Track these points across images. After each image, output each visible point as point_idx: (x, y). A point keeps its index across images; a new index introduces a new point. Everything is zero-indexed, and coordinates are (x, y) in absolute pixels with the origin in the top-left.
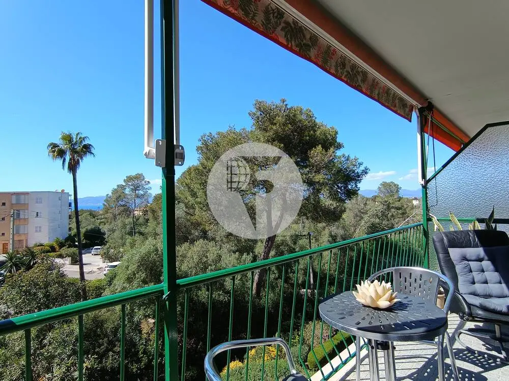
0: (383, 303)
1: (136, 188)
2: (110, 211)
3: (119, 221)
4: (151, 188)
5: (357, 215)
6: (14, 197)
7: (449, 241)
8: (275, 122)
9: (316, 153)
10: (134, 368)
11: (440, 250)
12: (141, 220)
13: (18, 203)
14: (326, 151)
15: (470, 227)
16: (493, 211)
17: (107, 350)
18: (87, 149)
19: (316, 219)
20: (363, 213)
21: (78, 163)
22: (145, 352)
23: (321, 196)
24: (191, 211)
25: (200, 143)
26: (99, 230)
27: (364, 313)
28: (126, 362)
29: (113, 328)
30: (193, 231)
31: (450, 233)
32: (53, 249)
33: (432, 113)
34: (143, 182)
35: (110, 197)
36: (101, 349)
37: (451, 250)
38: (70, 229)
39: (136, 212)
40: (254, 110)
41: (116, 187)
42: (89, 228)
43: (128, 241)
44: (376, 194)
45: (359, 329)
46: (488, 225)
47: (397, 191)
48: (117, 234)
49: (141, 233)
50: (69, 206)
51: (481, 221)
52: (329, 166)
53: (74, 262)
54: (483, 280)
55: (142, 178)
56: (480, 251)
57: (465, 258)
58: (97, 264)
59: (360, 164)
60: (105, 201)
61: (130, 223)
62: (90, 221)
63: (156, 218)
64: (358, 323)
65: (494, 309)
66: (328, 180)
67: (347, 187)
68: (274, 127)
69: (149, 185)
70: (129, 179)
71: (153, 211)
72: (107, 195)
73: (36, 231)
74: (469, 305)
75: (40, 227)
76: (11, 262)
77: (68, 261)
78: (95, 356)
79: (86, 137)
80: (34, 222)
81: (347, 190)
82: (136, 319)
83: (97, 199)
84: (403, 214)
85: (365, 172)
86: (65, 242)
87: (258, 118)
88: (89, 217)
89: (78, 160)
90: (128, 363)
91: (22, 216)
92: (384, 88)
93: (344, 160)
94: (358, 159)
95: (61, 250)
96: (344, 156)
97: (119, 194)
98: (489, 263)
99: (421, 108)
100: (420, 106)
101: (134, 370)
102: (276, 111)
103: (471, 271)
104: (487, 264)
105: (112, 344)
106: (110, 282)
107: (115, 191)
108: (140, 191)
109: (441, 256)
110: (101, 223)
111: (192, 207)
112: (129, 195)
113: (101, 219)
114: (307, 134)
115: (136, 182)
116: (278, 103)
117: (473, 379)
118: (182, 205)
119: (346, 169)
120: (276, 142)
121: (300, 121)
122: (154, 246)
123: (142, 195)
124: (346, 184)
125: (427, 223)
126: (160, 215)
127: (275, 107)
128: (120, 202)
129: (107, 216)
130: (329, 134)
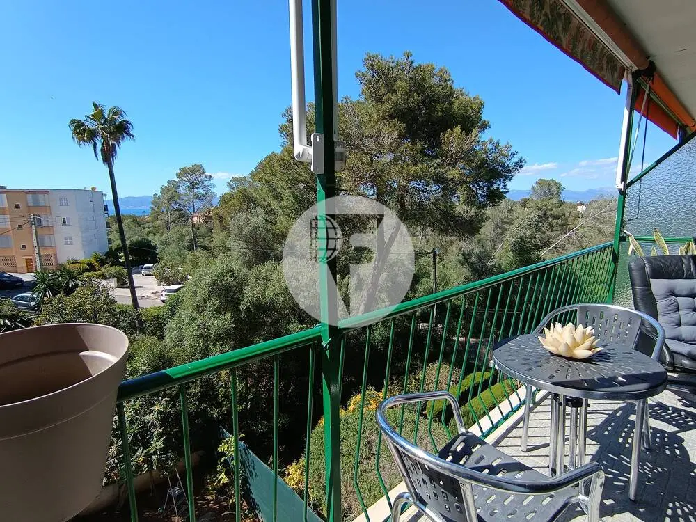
0: (582, 352)
2: (160, 217)
3: (174, 231)
4: (214, 186)
5: (497, 226)
6: (30, 197)
7: (653, 269)
8: (395, 88)
9: (453, 138)
10: (215, 413)
11: (637, 281)
12: (202, 230)
13: (37, 206)
14: (467, 134)
15: (681, 250)
19: (444, 231)
20: (506, 223)
21: (113, 149)
22: (226, 396)
23: (455, 199)
24: (272, 218)
26: (149, 242)
27: (555, 364)
28: (205, 406)
30: (275, 245)
31: (655, 258)
32: (91, 267)
33: (653, 80)
34: (203, 177)
35: (159, 198)
36: (173, 391)
37: (653, 282)
38: (110, 241)
39: (194, 219)
40: (364, 70)
41: (166, 184)
42: (135, 239)
43: (188, 257)
44: (528, 197)
45: (554, 384)
47: (559, 193)
48: (173, 248)
49: (204, 248)
50: (105, 210)
52: (468, 156)
53: (121, 284)
54: (692, 323)
57: (672, 293)
58: (150, 287)
59: (514, 154)
61: (189, 234)
62: (135, 231)
63: (225, 228)
64: (552, 377)
66: (467, 176)
67: (492, 186)
68: (394, 98)
69: (212, 181)
70: (184, 172)
71: (221, 218)
73: (66, 243)
74: (672, 353)
75: (71, 238)
76: (44, 283)
77: (113, 282)
78: (167, 399)
80: (61, 232)
81: (491, 192)
83: (141, 200)
84: (563, 225)
85: (519, 165)
86: (106, 258)
87: (370, 82)
88: (132, 225)
89: (113, 145)
90: (207, 407)
91: (44, 224)
92: (590, 40)
93: (491, 148)
94: (511, 146)
95: (102, 269)
96: (491, 141)
97: (170, 193)
99: (636, 71)
100: (635, 68)
101: (215, 416)
102: (397, 72)
103: (678, 310)
106: (171, 310)
107: (165, 190)
108: (200, 190)
109: (638, 288)
110: (149, 233)
111: (273, 212)
112: (186, 195)
113: (149, 228)
114: (439, 107)
115: (193, 176)
116: (400, 60)
117: (666, 440)
118: (260, 209)
119: (493, 161)
120: (395, 121)
121: (431, 87)
122: (227, 265)
123: (203, 195)
124: (490, 183)
125: (619, 243)
126: (231, 222)
127: (395, 64)
128: (173, 205)
129: (158, 223)
130: (471, 107)
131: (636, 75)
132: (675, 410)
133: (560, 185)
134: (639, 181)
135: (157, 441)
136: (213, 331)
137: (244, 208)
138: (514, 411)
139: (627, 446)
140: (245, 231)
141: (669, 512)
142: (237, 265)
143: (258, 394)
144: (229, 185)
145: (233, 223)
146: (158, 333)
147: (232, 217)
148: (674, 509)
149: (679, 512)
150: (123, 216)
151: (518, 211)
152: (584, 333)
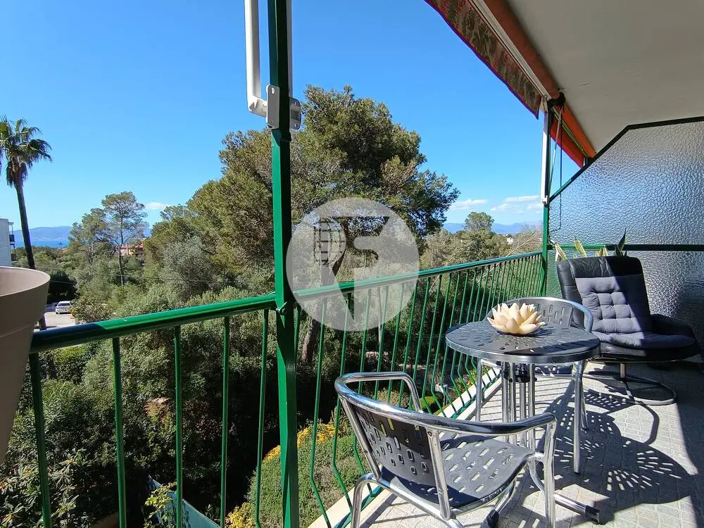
0: (527, 327)
1: (123, 214)
2: (81, 248)
3: (98, 264)
4: (145, 215)
5: (437, 256)
7: (577, 270)
8: (336, 119)
9: (392, 168)
10: (143, 461)
11: (565, 281)
12: (132, 263)
14: (406, 165)
15: (597, 254)
16: (624, 236)
17: (100, 441)
18: (38, 148)
20: (444, 253)
21: (23, 170)
22: (156, 440)
24: (210, 248)
25: (225, 146)
26: (66, 276)
28: (130, 454)
29: (107, 410)
30: (214, 276)
31: (577, 260)
33: (563, 110)
34: (134, 205)
36: (91, 440)
37: (578, 281)
39: (122, 251)
40: (306, 100)
41: (90, 213)
43: (114, 292)
44: (462, 229)
45: (505, 353)
46: (618, 252)
47: (489, 225)
48: (95, 282)
49: (133, 281)
50: (11, 241)
51: (610, 248)
52: (408, 185)
54: (611, 315)
55: (131, 199)
56: (612, 281)
57: (594, 290)
59: (449, 185)
60: (71, 233)
61: (116, 267)
62: (49, 264)
63: (158, 258)
65: (625, 344)
66: (408, 204)
67: (431, 215)
68: (335, 128)
70: (110, 200)
71: (154, 249)
72: (75, 224)
78: (83, 450)
79: (34, 129)
81: (430, 220)
82: (140, 397)
85: (454, 196)
87: (311, 112)
88: (46, 258)
89: (23, 165)
90: (133, 456)
93: (428, 179)
94: (446, 178)
96: (428, 172)
97: (94, 223)
98: (620, 294)
99: (550, 100)
100: (549, 97)
101: (143, 465)
102: (337, 105)
103: (599, 305)
104: (618, 296)
105: (106, 433)
106: (92, 350)
107: (87, 219)
108: (129, 219)
109: (566, 288)
110: (67, 266)
111: (212, 242)
112: (112, 224)
113: (67, 261)
114: (378, 139)
115: (122, 204)
116: (340, 93)
117: (600, 420)
118: (196, 239)
119: (430, 191)
120: (337, 149)
121: (370, 120)
122: (160, 296)
123: (132, 225)
124: (429, 212)
125: (547, 252)
126: (165, 252)
127: (335, 97)
128: (97, 235)
129: (77, 255)
130: (409, 140)
131: (550, 104)
132: (604, 395)
133: (490, 217)
134: (559, 195)
135: (68, 501)
136: (143, 368)
137: (180, 237)
138: (465, 406)
139: (568, 428)
140: (181, 261)
141: (610, 480)
142: (171, 296)
143: (194, 436)
144: (163, 215)
145: (167, 254)
146: (75, 377)
147: (166, 247)
148: (613, 477)
149: (618, 479)
150: (35, 248)
151: (455, 242)
152: (528, 309)
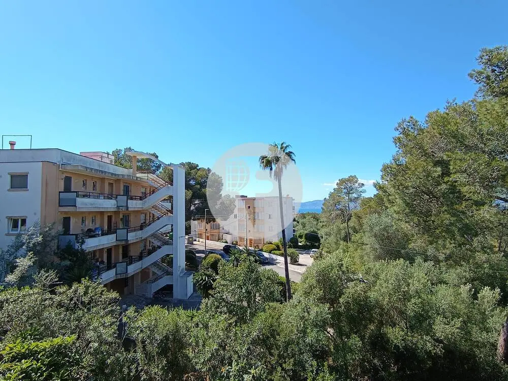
1: (349, 191)
4: (365, 191)
25: (398, 133)
32: (278, 248)
34: (357, 185)
35: (327, 201)
38: (294, 231)
53: (293, 262)
55: (355, 180)
60: (323, 205)
63: (361, 225)
69: (363, 188)
70: (342, 182)
72: (325, 199)
79: (288, 146)
108: (354, 195)
115: (348, 184)
128: (337, 206)
